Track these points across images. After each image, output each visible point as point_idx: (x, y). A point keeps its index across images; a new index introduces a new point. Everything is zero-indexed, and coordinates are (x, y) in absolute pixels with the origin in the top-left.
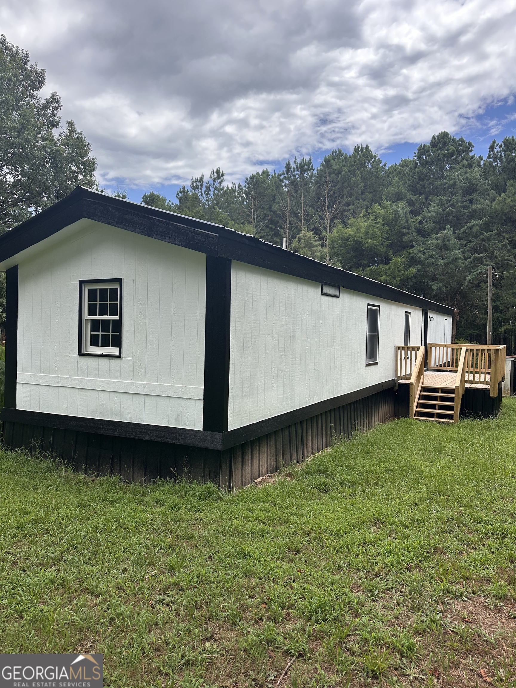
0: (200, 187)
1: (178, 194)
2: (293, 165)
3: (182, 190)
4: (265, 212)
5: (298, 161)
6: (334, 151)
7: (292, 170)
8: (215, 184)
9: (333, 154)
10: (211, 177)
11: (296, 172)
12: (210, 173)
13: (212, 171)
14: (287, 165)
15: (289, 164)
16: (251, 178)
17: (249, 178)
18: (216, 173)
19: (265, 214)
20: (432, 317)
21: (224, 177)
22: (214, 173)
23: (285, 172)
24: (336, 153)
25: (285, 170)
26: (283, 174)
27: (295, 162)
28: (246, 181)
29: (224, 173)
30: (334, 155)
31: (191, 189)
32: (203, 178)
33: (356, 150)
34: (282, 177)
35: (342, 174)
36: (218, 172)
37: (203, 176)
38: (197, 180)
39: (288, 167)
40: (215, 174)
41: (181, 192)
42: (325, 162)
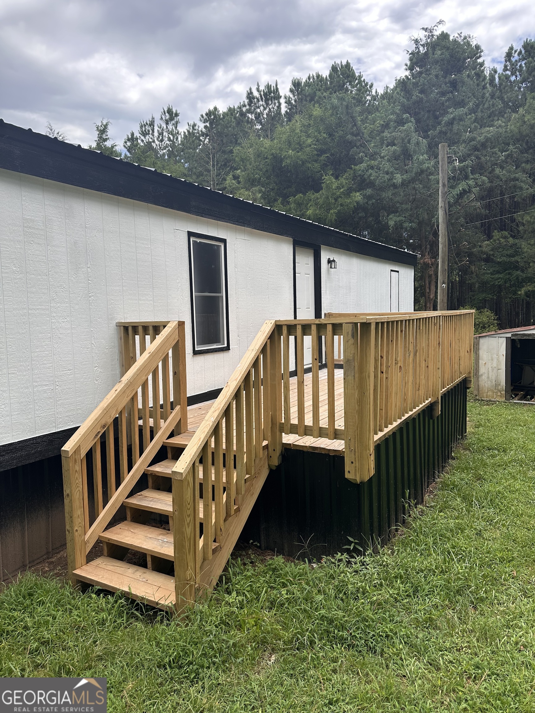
0: (151, 132)
1: (126, 142)
2: (256, 94)
3: (130, 137)
4: (226, 156)
5: (262, 88)
6: (311, 75)
7: (256, 100)
8: (168, 127)
9: (309, 80)
10: (162, 118)
11: (261, 103)
12: (161, 114)
13: (163, 111)
14: (249, 94)
15: (251, 93)
16: (207, 114)
17: (204, 115)
18: (167, 112)
19: (226, 159)
20: (334, 261)
21: (178, 117)
22: (165, 113)
23: (246, 103)
24: (313, 78)
25: (246, 101)
26: (244, 106)
27: (258, 90)
28: (202, 119)
29: (178, 112)
30: (311, 80)
31: (140, 135)
32: (154, 121)
33: (334, 69)
34: (244, 109)
35: (316, 100)
36: (170, 111)
37: (153, 118)
38: (147, 123)
39: (250, 96)
40: (167, 114)
41: (129, 140)
42: (294, 86)
